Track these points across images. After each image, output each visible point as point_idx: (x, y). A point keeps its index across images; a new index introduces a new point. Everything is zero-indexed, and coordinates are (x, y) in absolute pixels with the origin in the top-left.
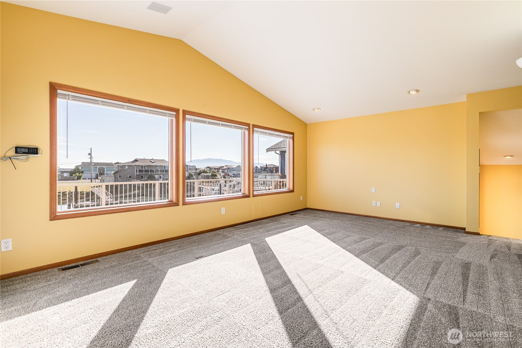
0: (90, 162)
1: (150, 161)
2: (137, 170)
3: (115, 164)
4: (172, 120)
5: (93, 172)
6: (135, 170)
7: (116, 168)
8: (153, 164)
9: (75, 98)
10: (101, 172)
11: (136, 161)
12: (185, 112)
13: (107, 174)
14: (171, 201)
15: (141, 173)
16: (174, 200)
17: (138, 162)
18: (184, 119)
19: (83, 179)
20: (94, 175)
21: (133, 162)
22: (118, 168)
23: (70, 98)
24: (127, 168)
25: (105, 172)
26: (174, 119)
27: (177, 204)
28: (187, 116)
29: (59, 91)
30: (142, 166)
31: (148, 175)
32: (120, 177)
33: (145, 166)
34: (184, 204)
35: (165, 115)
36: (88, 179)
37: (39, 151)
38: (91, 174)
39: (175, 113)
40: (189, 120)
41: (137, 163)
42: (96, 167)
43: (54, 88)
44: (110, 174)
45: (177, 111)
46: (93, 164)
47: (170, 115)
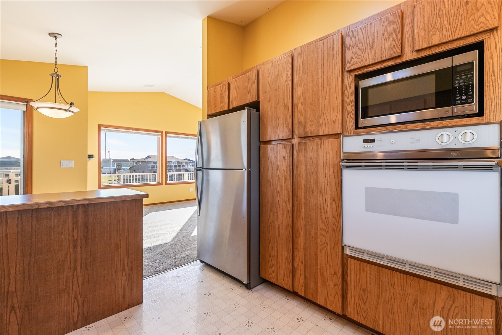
0: (109, 158)
3: (131, 160)
4: (159, 138)
5: (112, 168)
6: (148, 165)
7: (132, 164)
9: (109, 131)
10: (118, 167)
12: (166, 133)
13: (124, 169)
14: (158, 183)
16: (160, 182)
17: (150, 158)
18: (166, 136)
19: (103, 174)
20: (112, 170)
21: (146, 158)
22: (133, 164)
23: (107, 131)
24: (140, 163)
25: (122, 167)
26: (160, 137)
27: (162, 184)
28: (168, 135)
29: (102, 128)
30: (154, 162)
34: (166, 184)
35: (154, 135)
36: (107, 174)
37: (94, 157)
38: (110, 169)
39: (160, 134)
40: (169, 136)
41: (149, 160)
42: (114, 163)
43: (100, 127)
44: (126, 169)
45: (162, 132)
46: (112, 160)
47: (158, 135)
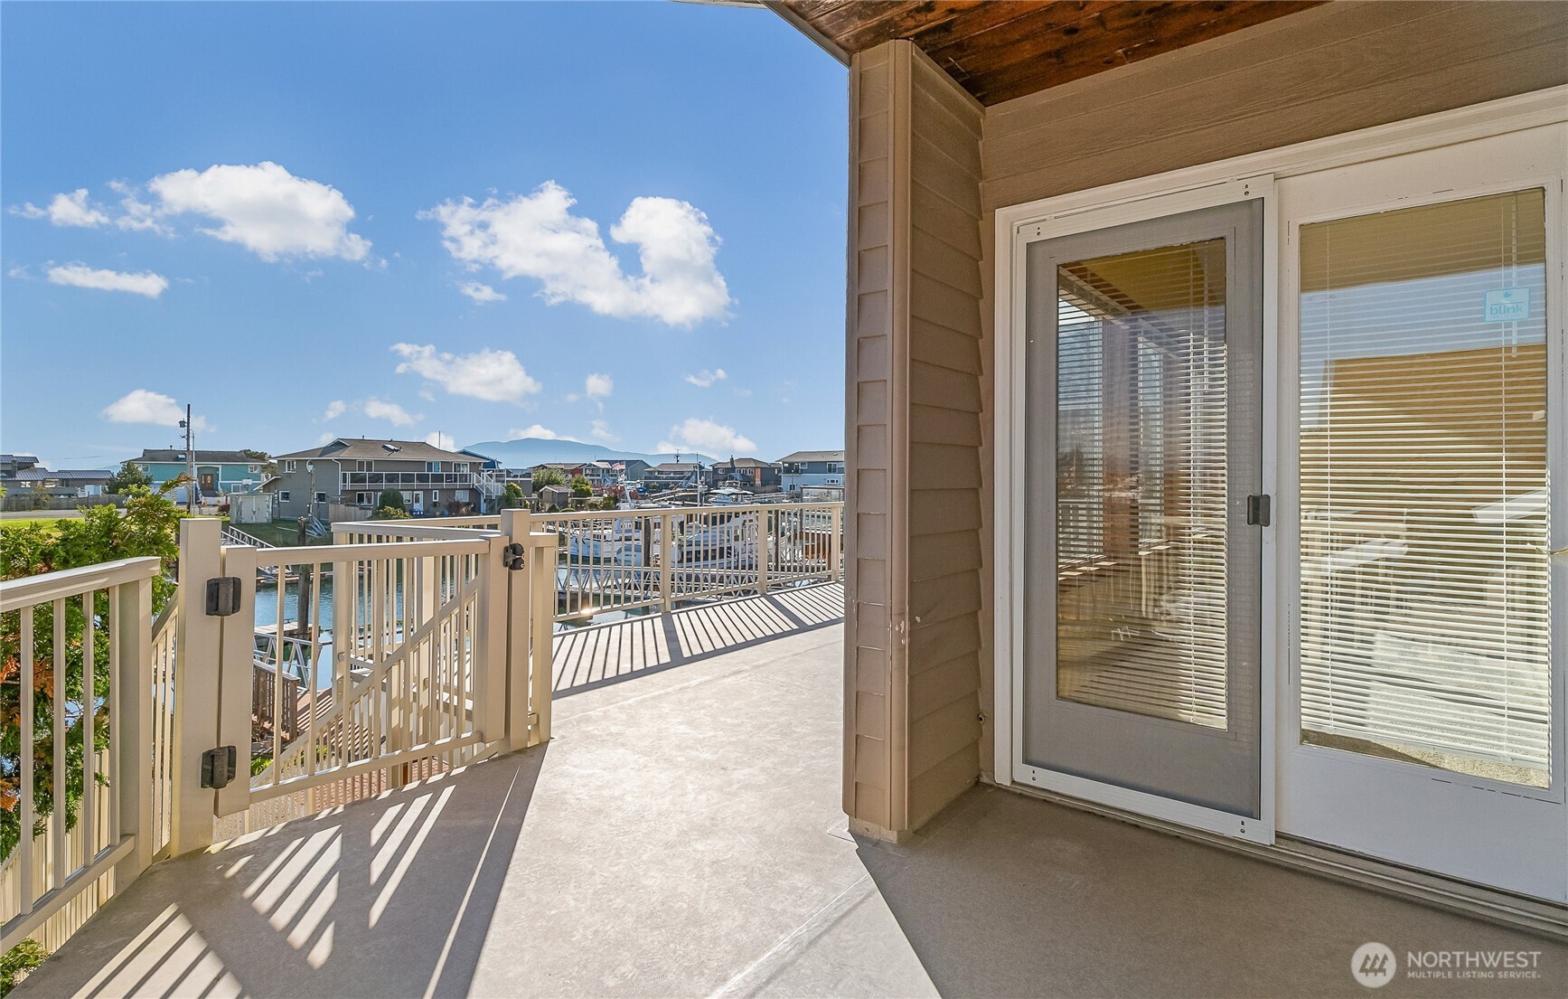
0: (181, 448)
1: (384, 447)
2: (344, 475)
6: (341, 473)
8: (395, 457)
10: (206, 479)
11: (339, 445)
15: (358, 486)
17: (345, 450)
24: (310, 468)
25: (220, 481)
30: (361, 463)
31: (379, 491)
32: (287, 498)
33: (369, 464)
41: (344, 455)
46: (193, 457)
